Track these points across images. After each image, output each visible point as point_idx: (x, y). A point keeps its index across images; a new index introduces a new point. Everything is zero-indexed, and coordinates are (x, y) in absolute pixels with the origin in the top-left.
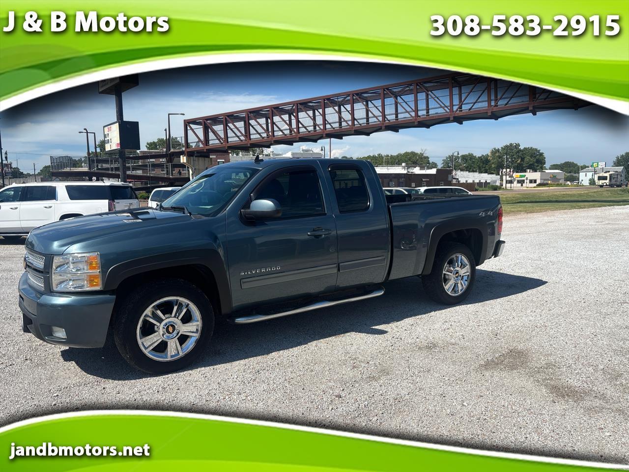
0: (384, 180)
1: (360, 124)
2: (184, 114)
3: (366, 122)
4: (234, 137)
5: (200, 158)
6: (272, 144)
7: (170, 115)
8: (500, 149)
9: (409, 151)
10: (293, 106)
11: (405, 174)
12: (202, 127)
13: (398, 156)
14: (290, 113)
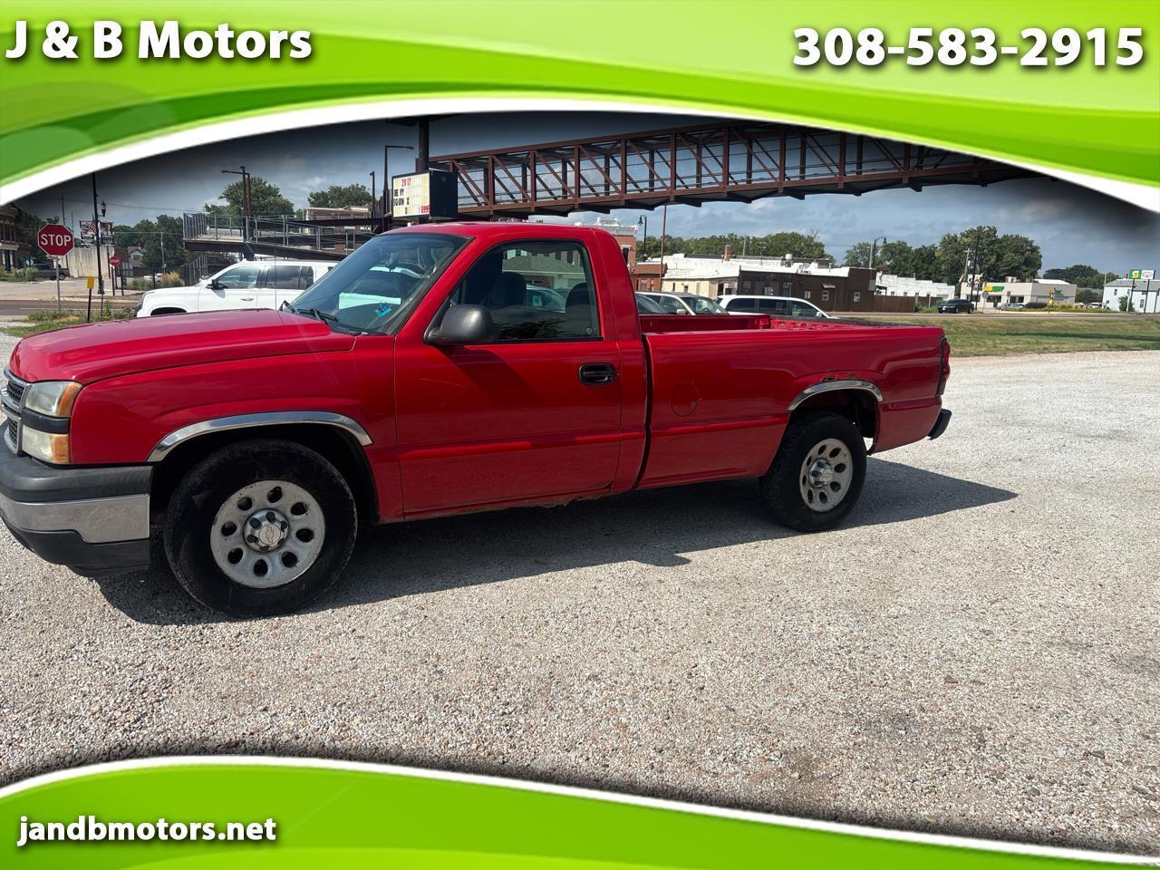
1: (735, 182)
3: (745, 178)
4: (504, 195)
6: (573, 210)
7: (389, 149)
8: (959, 236)
10: (617, 143)
11: (794, 274)
14: (608, 156)
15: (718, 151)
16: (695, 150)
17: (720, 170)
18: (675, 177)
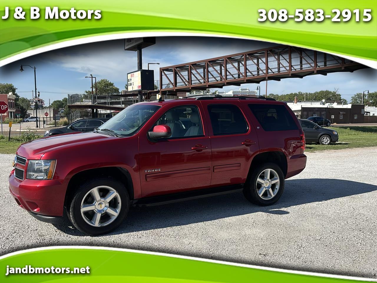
0: (309, 112)
1: (295, 69)
2: (159, 64)
3: (300, 68)
4: (195, 80)
5: (170, 96)
6: (224, 85)
7: (149, 64)
9: (325, 90)
10: (242, 56)
11: (326, 108)
12: (173, 73)
13: (315, 94)
14: (239, 62)
15: (287, 56)
16: (277, 57)
17: (288, 65)
18: (268, 68)
